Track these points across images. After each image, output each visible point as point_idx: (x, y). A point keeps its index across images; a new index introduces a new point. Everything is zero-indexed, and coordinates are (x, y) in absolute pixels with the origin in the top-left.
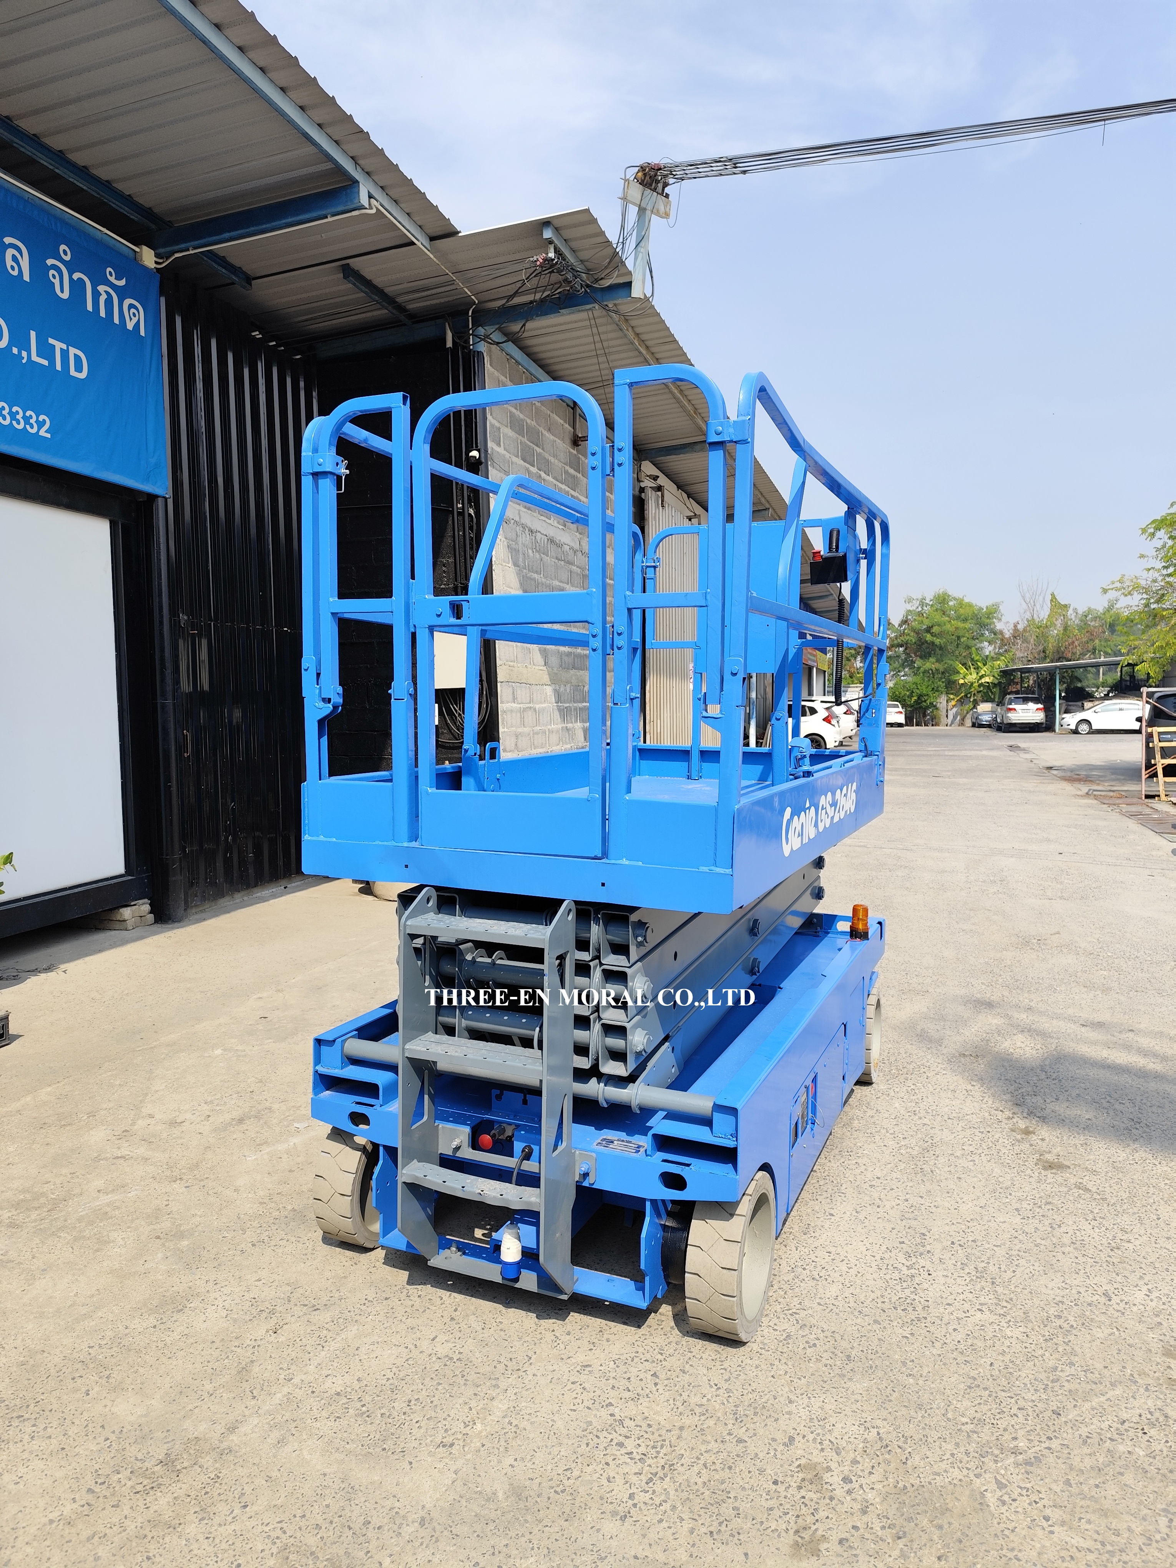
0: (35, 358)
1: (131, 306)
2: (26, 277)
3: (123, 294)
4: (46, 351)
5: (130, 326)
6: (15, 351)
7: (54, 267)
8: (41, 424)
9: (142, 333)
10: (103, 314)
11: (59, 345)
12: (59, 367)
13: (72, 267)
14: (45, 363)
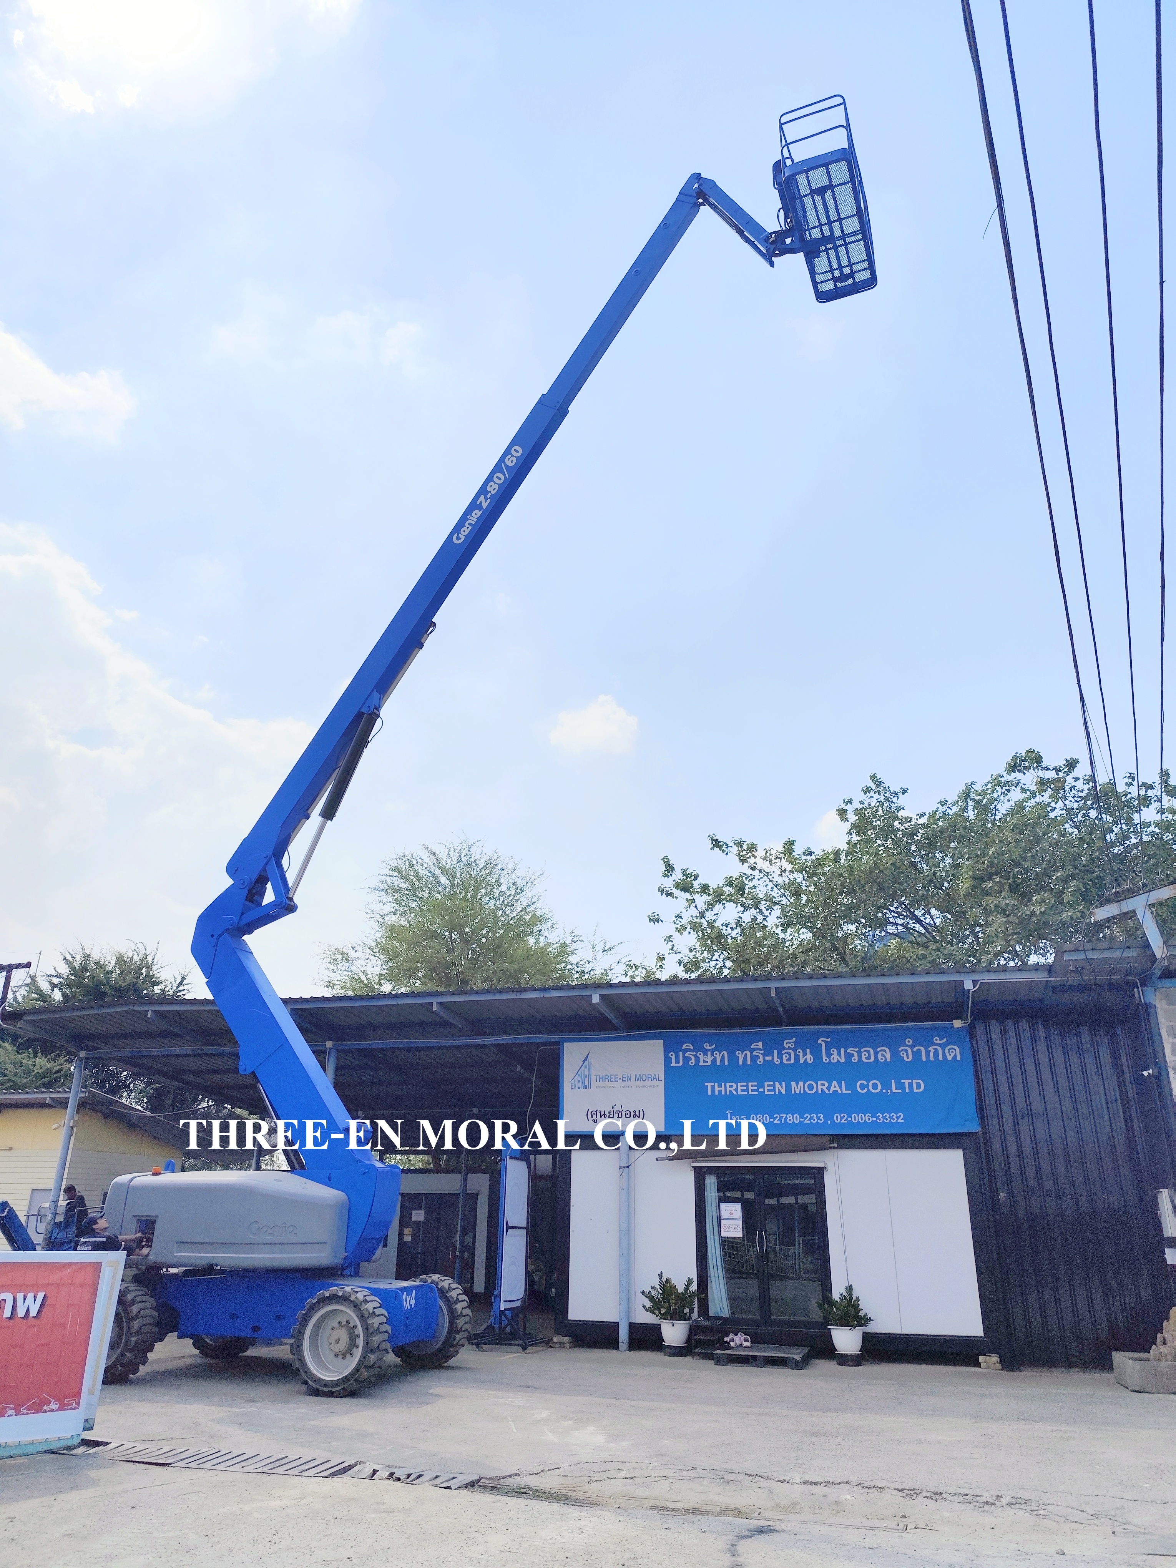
0: (894, 1091)
1: (950, 1049)
2: (889, 1060)
3: (943, 1046)
4: (900, 1086)
5: (949, 1058)
6: (884, 1091)
7: (902, 1050)
8: (898, 1118)
9: (958, 1058)
10: (932, 1059)
11: (906, 1082)
12: (907, 1090)
13: (911, 1046)
14: (900, 1091)
